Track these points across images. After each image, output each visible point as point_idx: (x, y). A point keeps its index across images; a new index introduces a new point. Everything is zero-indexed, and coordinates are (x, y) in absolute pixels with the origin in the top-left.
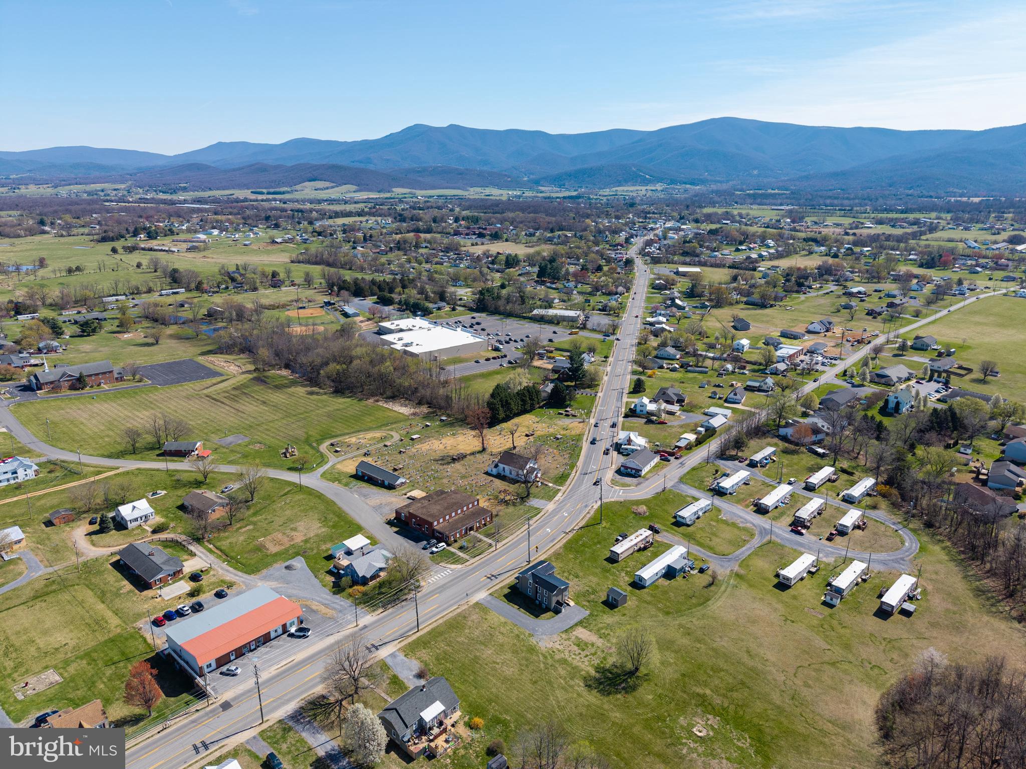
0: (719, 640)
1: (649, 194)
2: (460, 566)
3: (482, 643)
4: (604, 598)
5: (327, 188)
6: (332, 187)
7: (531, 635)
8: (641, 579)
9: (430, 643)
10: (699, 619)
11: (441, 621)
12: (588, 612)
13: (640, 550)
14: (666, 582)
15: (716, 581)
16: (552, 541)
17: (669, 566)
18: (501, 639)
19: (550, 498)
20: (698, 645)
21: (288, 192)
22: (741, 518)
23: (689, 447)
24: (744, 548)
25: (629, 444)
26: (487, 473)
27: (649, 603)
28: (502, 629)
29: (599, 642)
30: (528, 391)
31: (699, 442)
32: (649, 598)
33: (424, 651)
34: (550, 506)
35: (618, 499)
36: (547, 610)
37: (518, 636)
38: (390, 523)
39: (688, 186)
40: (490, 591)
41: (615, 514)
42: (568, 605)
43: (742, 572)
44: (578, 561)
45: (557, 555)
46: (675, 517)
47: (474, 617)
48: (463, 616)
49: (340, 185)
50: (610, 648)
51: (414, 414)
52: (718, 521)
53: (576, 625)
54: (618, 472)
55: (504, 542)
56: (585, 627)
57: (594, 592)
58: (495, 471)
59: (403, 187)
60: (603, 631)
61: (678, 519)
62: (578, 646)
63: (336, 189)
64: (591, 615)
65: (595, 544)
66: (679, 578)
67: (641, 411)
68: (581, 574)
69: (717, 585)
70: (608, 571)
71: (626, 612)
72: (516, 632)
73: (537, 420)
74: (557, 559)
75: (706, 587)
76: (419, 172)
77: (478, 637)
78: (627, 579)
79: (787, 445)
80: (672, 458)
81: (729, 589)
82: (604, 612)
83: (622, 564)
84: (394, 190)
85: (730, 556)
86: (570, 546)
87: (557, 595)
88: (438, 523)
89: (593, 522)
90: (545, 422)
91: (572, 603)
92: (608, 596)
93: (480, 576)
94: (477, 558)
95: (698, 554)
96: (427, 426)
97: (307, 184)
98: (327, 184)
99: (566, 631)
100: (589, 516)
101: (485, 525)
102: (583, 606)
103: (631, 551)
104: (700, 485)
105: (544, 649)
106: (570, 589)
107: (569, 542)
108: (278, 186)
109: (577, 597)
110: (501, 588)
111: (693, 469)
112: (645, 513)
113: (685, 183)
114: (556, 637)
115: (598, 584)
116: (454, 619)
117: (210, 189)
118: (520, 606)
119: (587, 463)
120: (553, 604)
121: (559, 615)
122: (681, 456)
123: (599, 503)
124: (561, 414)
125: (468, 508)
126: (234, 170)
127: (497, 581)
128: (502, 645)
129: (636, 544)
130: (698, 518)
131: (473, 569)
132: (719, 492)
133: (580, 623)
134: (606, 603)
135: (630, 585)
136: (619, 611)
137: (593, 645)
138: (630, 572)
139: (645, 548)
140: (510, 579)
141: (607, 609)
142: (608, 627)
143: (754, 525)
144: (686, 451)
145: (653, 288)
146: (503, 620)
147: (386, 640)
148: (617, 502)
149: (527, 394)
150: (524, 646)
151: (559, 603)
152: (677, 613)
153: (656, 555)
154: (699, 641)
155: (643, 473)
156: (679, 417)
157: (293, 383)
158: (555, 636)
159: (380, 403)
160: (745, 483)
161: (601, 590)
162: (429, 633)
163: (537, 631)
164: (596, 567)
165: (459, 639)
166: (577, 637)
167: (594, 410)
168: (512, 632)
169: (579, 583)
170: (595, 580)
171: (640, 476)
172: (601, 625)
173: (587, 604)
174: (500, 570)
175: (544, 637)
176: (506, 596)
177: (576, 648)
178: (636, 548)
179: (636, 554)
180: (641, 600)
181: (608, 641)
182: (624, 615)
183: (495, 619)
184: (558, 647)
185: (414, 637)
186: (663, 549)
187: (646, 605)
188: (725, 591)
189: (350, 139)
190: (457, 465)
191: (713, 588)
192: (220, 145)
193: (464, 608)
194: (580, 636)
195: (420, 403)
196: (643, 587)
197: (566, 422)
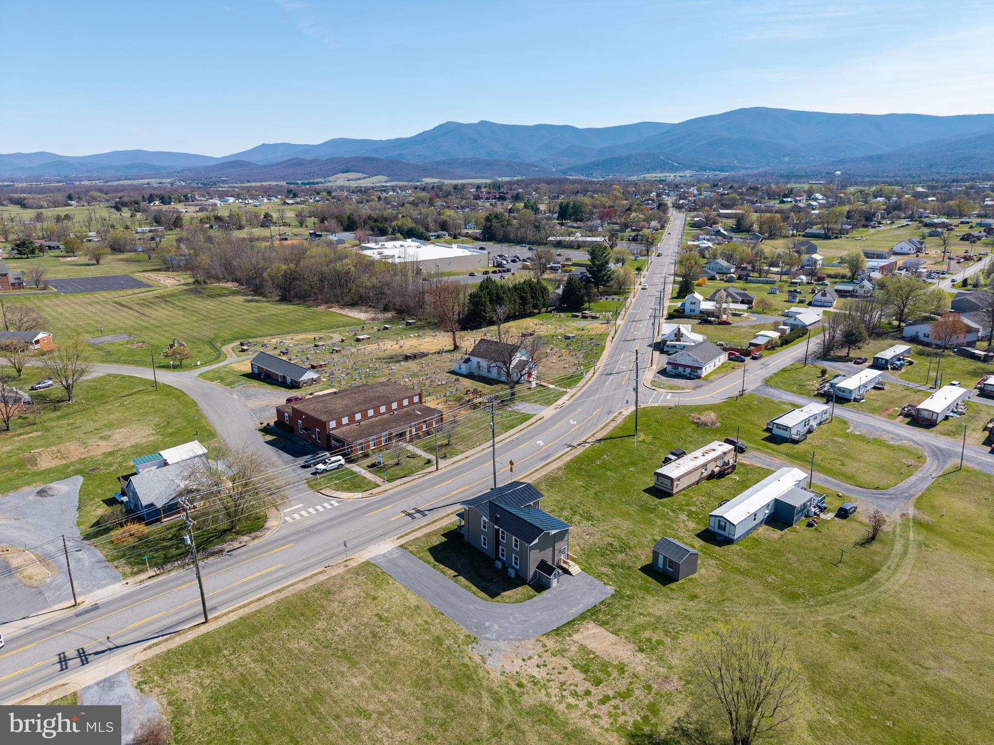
0: (932, 663)
1: (678, 179)
2: (359, 495)
3: (346, 656)
4: (645, 559)
5: (359, 179)
6: (364, 178)
7: (471, 640)
8: (723, 523)
9: (218, 650)
10: (867, 612)
11: (271, 600)
12: (610, 589)
13: (711, 477)
14: (776, 534)
15: (880, 535)
16: (544, 459)
17: (777, 502)
18: (396, 646)
19: (548, 403)
20: (889, 678)
21: (322, 183)
22: (889, 432)
23: (771, 347)
24: (913, 479)
25: (679, 340)
26: (453, 372)
27: (745, 573)
28: (407, 625)
29: (638, 663)
30: (530, 286)
31: (785, 341)
32: (744, 564)
33: (193, 673)
34: (548, 412)
35: (664, 404)
36: (519, 581)
37: (439, 640)
38: (266, 430)
39: (717, 173)
40: (403, 541)
41: (660, 423)
42: (566, 572)
43: (926, 518)
44: (592, 491)
45: (552, 480)
46: (768, 430)
47: (350, 593)
48: (326, 591)
49: (372, 176)
50: (666, 679)
51: (373, 319)
52: (847, 436)
53: (583, 617)
54: (663, 372)
55: (456, 459)
56: (603, 624)
57: (624, 547)
58: (464, 369)
59: (432, 177)
60: (647, 634)
61: (776, 431)
62: (585, 670)
63: (368, 179)
64: (618, 595)
65: (625, 466)
66: (800, 526)
67: (692, 311)
68: (597, 514)
69: (882, 541)
70: (653, 510)
71: (698, 591)
72: (437, 630)
73: (541, 322)
74: (551, 486)
75: (862, 544)
76: (449, 164)
77: (342, 639)
78: (692, 525)
79: (920, 347)
80: (748, 359)
81: (912, 550)
82: (647, 590)
83: (678, 499)
84: (423, 179)
85: (891, 491)
86: (576, 467)
87: (541, 547)
88: (339, 424)
89: (622, 434)
90: (552, 324)
91: (575, 569)
92: (656, 554)
93: (393, 513)
94: (398, 482)
95: (825, 485)
96: (386, 328)
97: (340, 175)
98: (359, 175)
99: (558, 631)
100: (613, 424)
101: (428, 433)
102: (599, 576)
103: (695, 477)
104: (801, 389)
105: (496, 677)
106: (569, 537)
107: (576, 461)
108: (313, 177)
109: (587, 558)
110: (428, 535)
111: (784, 371)
112: (713, 423)
113: (715, 170)
114: (531, 647)
115: (633, 533)
116: (303, 596)
117: (248, 181)
118: (460, 572)
119: (612, 361)
120: (532, 570)
121: (546, 594)
122: (761, 357)
123: (633, 408)
124: (577, 316)
125: (400, 406)
126: (273, 165)
127: (425, 521)
128: (393, 664)
129: (705, 466)
130: (810, 431)
131: (383, 500)
132: (838, 398)
133: (592, 614)
134: (650, 570)
135: (698, 535)
136: (682, 589)
137: (622, 669)
138: (696, 513)
139: (721, 475)
140: (449, 520)
141: (654, 584)
142: (658, 623)
143: (916, 443)
144: (767, 352)
145: (691, 226)
146: (413, 599)
147: (118, 642)
148: (663, 408)
149: (528, 289)
150: (448, 666)
151: (546, 568)
152: (813, 596)
153: (744, 486)
154: (888, 667)
155: (704, 373)
156: (747, 318)
157: (234, 293)
158: (529, 643)
159: (333, 310)
160: (875, 388)
161: (640, 544)
162: (230, 627)
163: (487, 630)
164: (627, 503)
165: (293, 645)
166: (582, 648)
167: (623, 313)
168: (427, 631)
169: (592, 530)
170: (626, 525)
171: (699, 377)
172: (640, 620)
173: (610, 571)
174: (435, 503)
175: (503, 645)
176: (433, 551)
177: (579, 676)
178: (706, 474)
179: (704, 483)
180: (725, 566)
181: (661, 659)
182: (694, 597)
183: (397, 600)
184: (534, 672)
185: (189, 637)
186: (756, 477)
187: (739, 578)
188: (905, 553)
189: (384, 138)
190: (411, 364)
191: (875, 547)
192: (264, 146)
193: (333, 573)
194: (592, 645)
195: (386, 309)
196: (729, 541)
197: (583, 323)
